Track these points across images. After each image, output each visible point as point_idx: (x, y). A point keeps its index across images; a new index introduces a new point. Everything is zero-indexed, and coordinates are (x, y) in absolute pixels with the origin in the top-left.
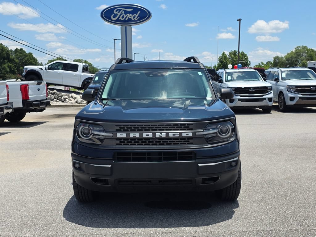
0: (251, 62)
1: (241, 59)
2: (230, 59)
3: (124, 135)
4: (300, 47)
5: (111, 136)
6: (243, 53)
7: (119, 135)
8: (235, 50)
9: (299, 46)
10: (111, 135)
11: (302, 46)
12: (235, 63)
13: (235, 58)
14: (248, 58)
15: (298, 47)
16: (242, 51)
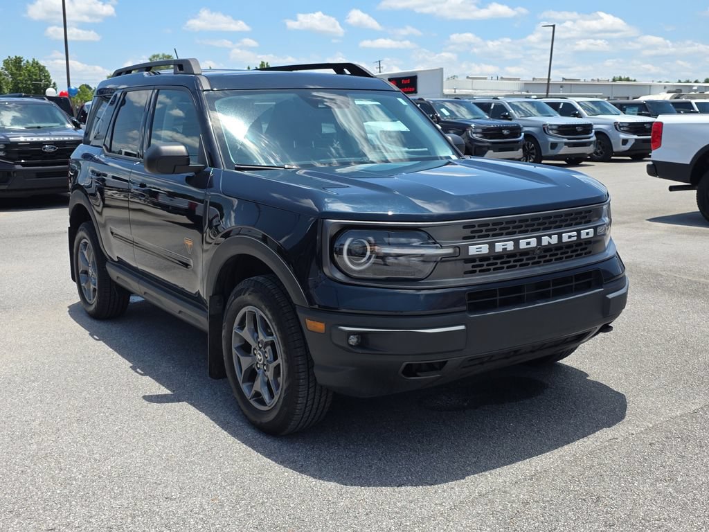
0: (57, 84)
1: (34, 77)
2: (6, 75)
3: (485, 249)
4: (158, 56)
5: (450, 254)
6: (37, 64)
7: (473, 250)
8: (18, 56)
9: (156, 54)
10: (450, 251)
11: (163, 55)
12: (20, 86)
13: (20, 75)
14: (49, 76)
15: (154, 57)
16: (34, 59)
